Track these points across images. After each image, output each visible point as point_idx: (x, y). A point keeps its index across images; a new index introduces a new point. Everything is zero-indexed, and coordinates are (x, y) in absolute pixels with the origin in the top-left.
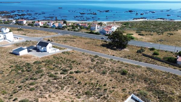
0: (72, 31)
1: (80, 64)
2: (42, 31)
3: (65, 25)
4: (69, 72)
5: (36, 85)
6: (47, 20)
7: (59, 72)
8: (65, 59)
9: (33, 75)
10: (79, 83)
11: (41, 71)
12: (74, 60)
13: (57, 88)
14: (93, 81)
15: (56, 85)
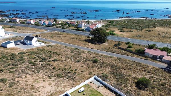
0: (60, 28)
1: (59, 54)
2: (33, 28)
3: (55, 23)
4: (48, 60)
5: (16, 69)
6: (40, 19)
7: (38, 61)
8: (47, 50)
9: (15, 62)
10: (54, 68)
11: (23, 59)
12: (55, 52)
13: (34, 71)
14: (66, 67)
15: (33, 70)
